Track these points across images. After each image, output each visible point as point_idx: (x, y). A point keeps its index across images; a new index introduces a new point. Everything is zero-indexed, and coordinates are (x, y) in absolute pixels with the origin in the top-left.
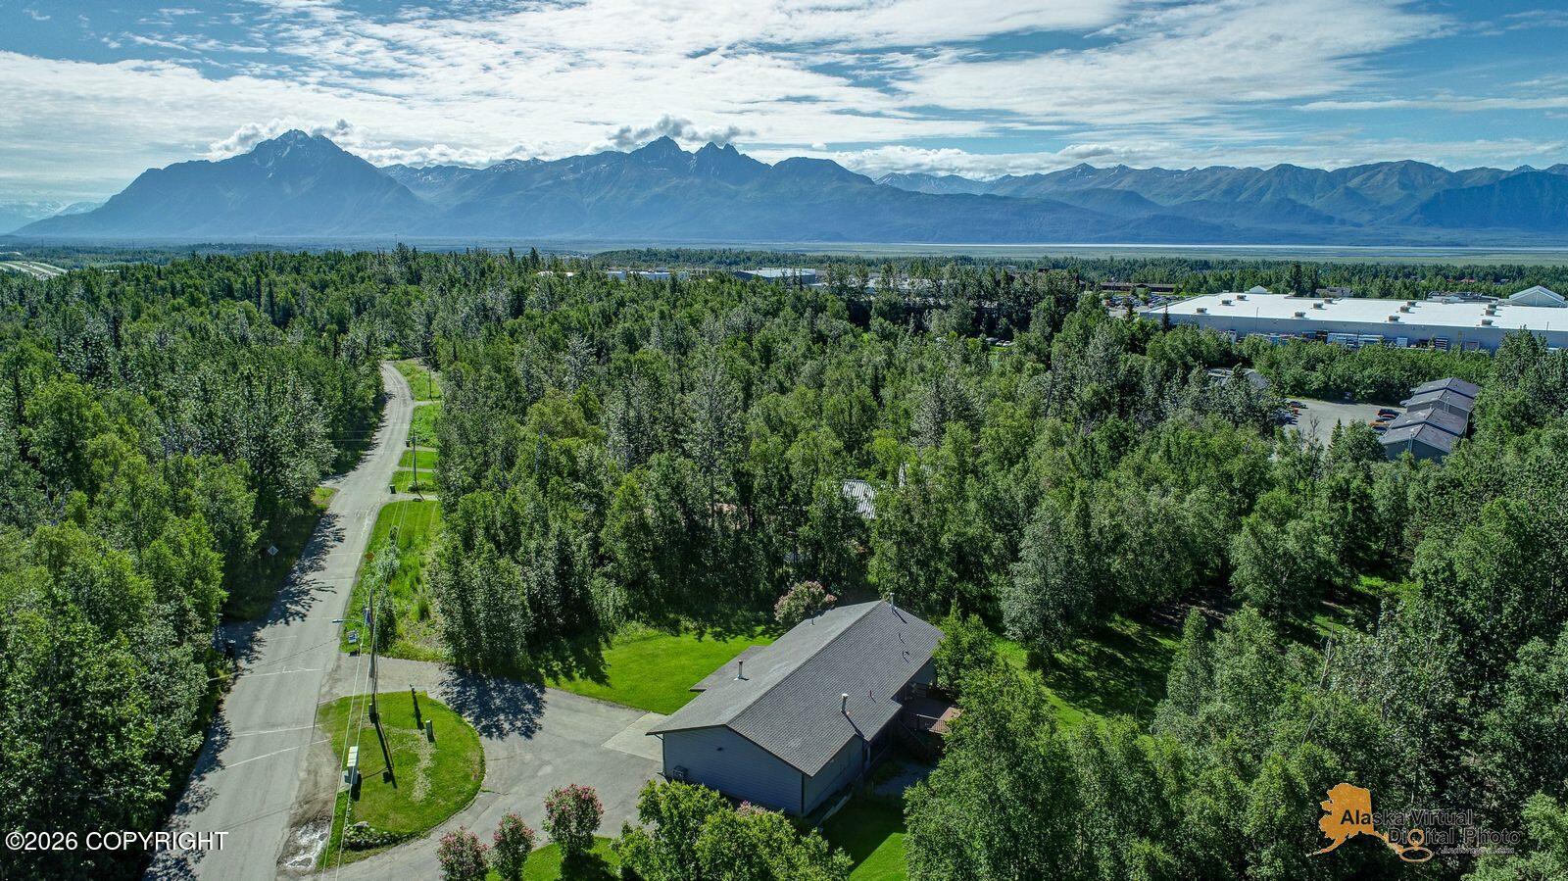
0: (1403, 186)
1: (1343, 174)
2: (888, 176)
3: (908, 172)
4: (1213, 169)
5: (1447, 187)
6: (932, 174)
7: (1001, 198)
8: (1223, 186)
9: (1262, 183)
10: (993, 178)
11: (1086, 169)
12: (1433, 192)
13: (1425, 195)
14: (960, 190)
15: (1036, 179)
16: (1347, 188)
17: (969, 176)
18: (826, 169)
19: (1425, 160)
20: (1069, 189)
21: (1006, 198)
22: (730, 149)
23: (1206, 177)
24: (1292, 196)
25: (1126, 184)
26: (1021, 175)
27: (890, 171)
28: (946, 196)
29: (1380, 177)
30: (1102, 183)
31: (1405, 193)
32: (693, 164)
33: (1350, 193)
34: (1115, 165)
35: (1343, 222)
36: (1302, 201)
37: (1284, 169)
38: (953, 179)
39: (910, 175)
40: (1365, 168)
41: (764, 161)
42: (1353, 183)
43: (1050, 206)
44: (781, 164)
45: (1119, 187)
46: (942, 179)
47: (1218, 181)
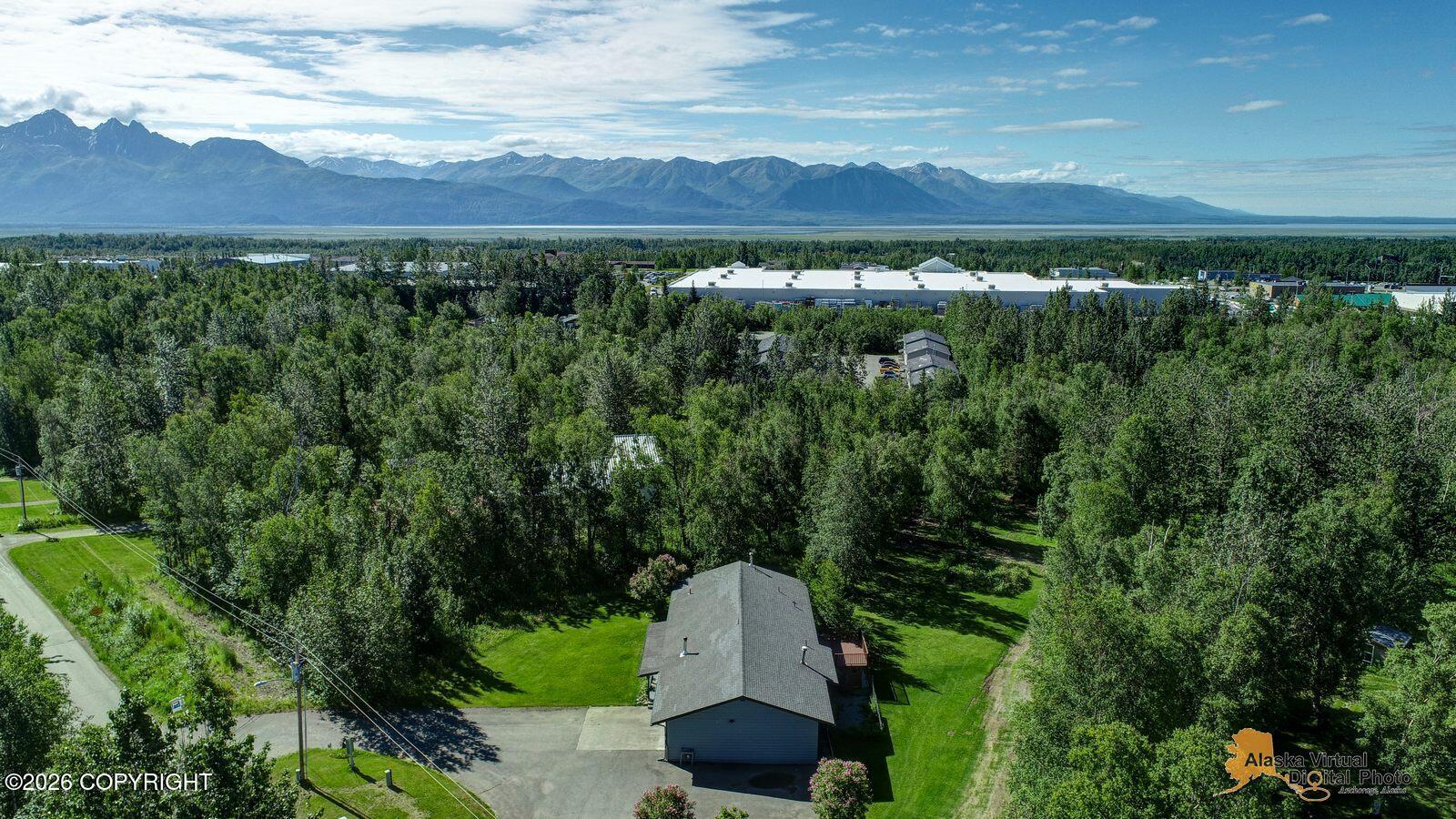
0: (770, 178)
1: (726, 166)
2: (321, 159)
3: (340, 156)
4: (625, 160)
5: (801, 178)
6: (365, 158)
7: (438, 183)
8: (633, 175)
9: (664, 173)
10: (427, 164)
11: (515, 157)
12: (791, 181)
13: (786, 185)
14: (395, 174)
15: (469, 165)
16: (729, 178)
17: (403, 161)
18: (253, 151)
19: (782, 157)
20: (501, 175)
21: (443, 182)
22: (137, 126)
23: (619, 166)
24: (689, 184)
25: (551, 171)
26: (455, 161)
27: (322, 155)
28: (385, 179)
29: (753, 169)
30: (531, 170)
31: (772, 182)
32: (92, 141)
33: (732, 182)
34: (541, 154)
35: (729, 206)
36: (698, 189)
37: (680, 161)
38: (387, 164)
39: (344, 159)
40: (742, 162)
41: (179, 141)
42: (734, 174)
43: (485, 190)
44: (200, 145)
45: (546, 174)
46: (376, 163)
47: (628, 171)
